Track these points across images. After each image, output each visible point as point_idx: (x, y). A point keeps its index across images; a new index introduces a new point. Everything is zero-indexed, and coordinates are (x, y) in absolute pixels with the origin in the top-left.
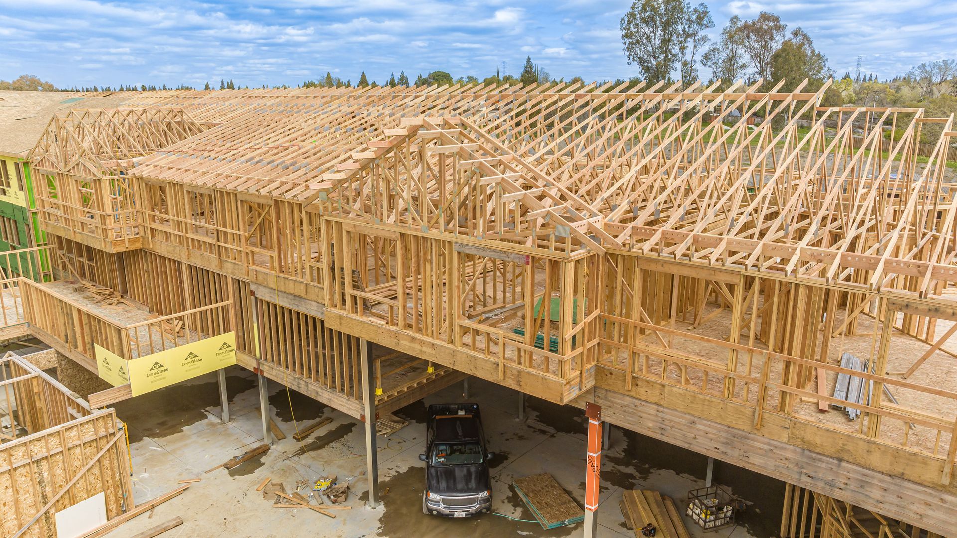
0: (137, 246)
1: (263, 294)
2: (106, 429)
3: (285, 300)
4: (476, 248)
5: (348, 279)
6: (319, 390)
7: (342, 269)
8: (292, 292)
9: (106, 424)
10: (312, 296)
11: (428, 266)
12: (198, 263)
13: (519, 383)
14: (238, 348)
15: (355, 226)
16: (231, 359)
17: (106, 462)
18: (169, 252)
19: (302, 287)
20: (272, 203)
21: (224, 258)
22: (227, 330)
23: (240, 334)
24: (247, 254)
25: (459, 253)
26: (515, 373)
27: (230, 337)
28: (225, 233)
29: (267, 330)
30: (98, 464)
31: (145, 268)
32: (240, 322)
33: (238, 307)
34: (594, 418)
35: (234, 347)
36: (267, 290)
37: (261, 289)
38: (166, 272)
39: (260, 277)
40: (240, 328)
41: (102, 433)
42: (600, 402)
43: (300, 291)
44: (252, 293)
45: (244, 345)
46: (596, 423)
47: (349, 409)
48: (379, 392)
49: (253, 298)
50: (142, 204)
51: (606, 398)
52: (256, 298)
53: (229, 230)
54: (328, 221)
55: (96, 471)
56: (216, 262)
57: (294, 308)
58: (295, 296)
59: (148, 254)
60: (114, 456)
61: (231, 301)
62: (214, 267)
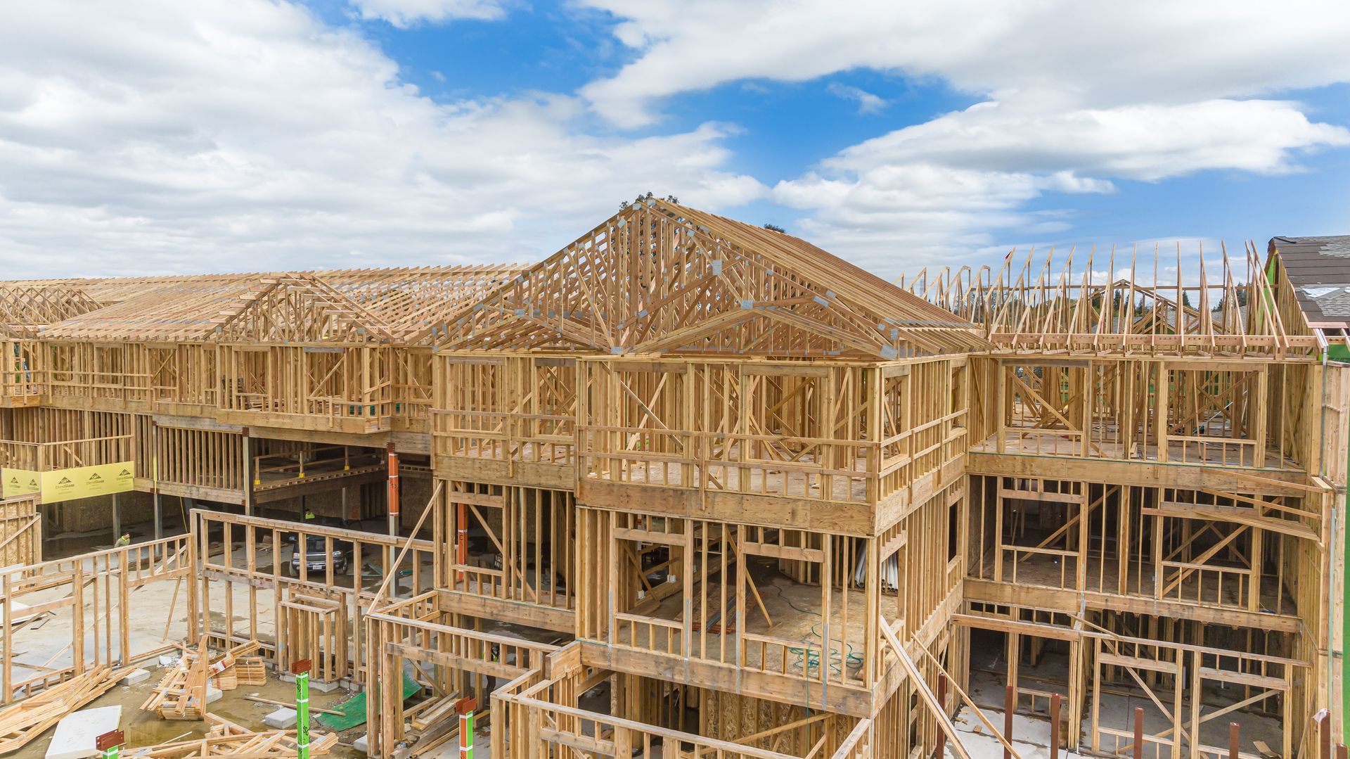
0: (35, 403)
1: (164, 422)
2: (26, 512)
3: (184, 422)
4: (317, 348)
5: (234, 385)
6: (208, 490)
7: (231, 380)
8: (189, 414)
9: (26, 508)
10: (206, 414)
11: (288, 365)
12: (101, 408)
13: (341, 428)
14: (137, 476)
15: (241, 347)
16: (129, 485)
17: (23, 541)
18: (71, 404)
19: (199, 409)
20: (177, 347)
21: (129, 399)
22: (128, 459)
23: (139, 462)
24: (151, 391)
25: (307, 353)
26: (339, 421)
27: (130, 466)
28: (132, 378)
29: (165, 453)
30: (16, 540)
31: (40, 424)
32: (140, 453)
33: (139, 440)
34: (391, 452)
35: (133, 474)
36: (168, 418)
37: (163, 418)
38: (65, 425)
39: (162, 408)
40: (139, 457)
41: (23, 514)
42: (395, 440)
43: (197, 412)
44: (154, 423)
45: (142, 472)
46: (393, 455)
47: (233, 498)
48: (257, 482)
49: (154, 427)
50: (44, 364)
51: (397, 437)
52: (157, 427)
53: (136, 375)
54: (221, 346)
55: (14, 546)
56: (122, 404)
57: (192, 427)
58: (192, 417)
59: (46, 411)
60: (30, 537)
61: (133, 435)
62: (118, 408)
